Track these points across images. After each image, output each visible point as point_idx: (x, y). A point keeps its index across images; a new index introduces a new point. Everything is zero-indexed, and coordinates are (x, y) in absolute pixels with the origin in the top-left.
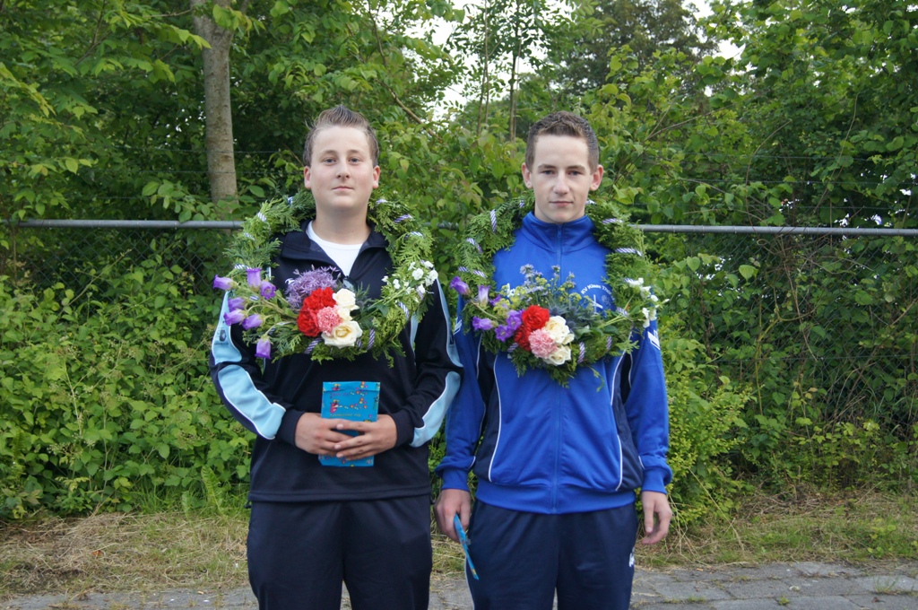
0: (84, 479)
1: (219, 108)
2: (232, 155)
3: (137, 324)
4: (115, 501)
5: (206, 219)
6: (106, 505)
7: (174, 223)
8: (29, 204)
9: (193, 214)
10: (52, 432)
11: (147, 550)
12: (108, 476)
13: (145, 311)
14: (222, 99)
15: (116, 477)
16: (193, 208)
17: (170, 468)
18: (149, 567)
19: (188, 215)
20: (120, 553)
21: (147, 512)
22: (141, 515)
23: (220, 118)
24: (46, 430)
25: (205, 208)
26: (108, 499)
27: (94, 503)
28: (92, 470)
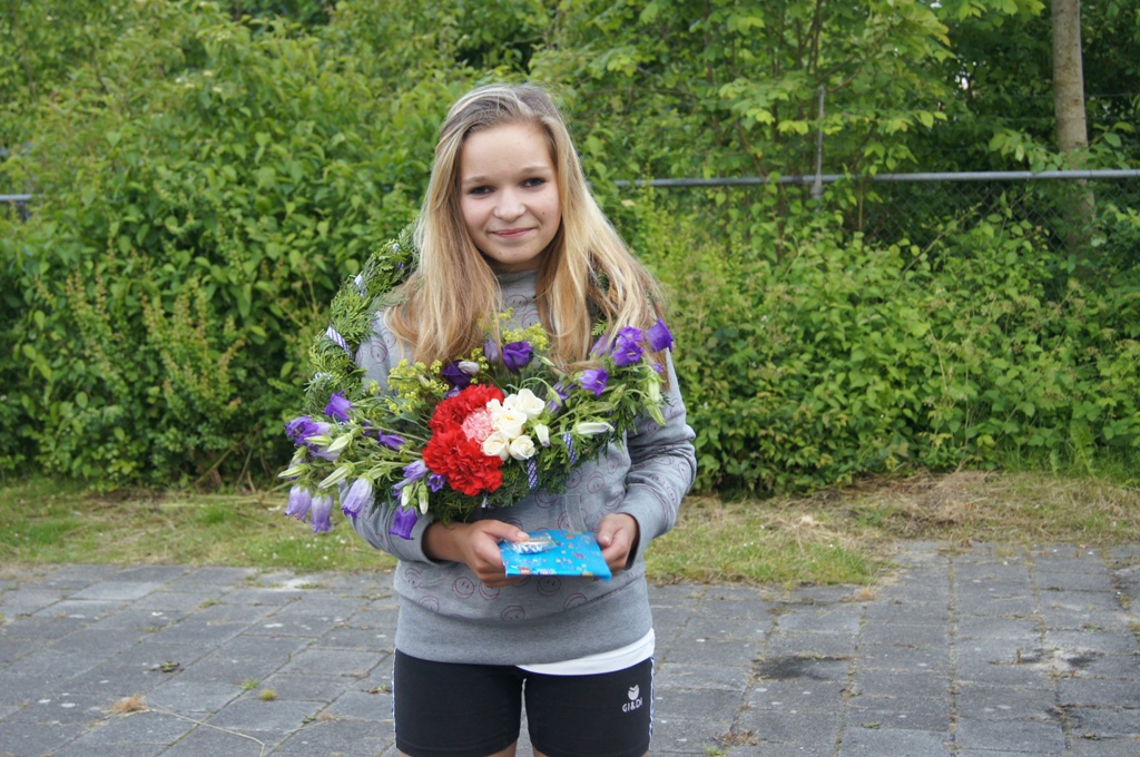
0: (947, 436)
1: (1069, 48)
2: (1082, 99)
3: (988, 281)
4: (978, 458)
5: (1059, 169)
6: (968, 463)
7: (1027, 174)
8: (878, 158)
9: (1047, 164)
10: (915, 388)
11: (1018, 506)
12: (970, 433)
13: (996, 268)
14: (1072, 36)
15: (978, 436)
16: (1045, 158)
17: (1031, 429)
18: (1024, 521)
19: (1041, 165)
20: (993, 507)
21: (1011, 471)
22: (1005, 473)
23: (1069, 59)
24: (909, 385)
25: (1058, 159)
26: (971, 457)
27: (958, 460)
28: (955, 427)
